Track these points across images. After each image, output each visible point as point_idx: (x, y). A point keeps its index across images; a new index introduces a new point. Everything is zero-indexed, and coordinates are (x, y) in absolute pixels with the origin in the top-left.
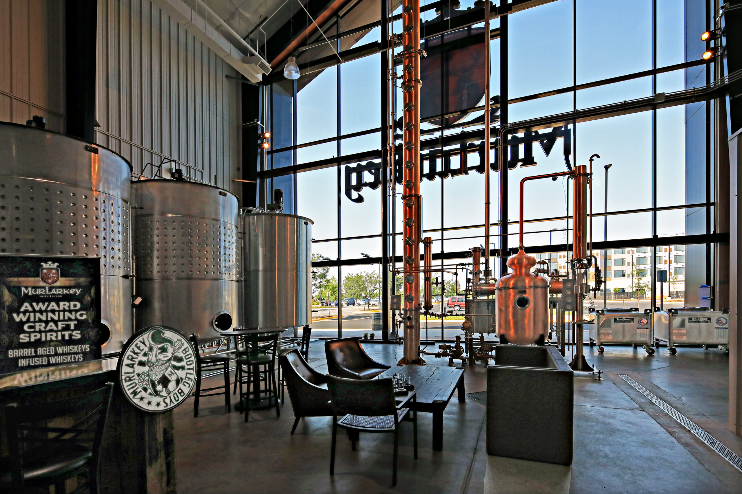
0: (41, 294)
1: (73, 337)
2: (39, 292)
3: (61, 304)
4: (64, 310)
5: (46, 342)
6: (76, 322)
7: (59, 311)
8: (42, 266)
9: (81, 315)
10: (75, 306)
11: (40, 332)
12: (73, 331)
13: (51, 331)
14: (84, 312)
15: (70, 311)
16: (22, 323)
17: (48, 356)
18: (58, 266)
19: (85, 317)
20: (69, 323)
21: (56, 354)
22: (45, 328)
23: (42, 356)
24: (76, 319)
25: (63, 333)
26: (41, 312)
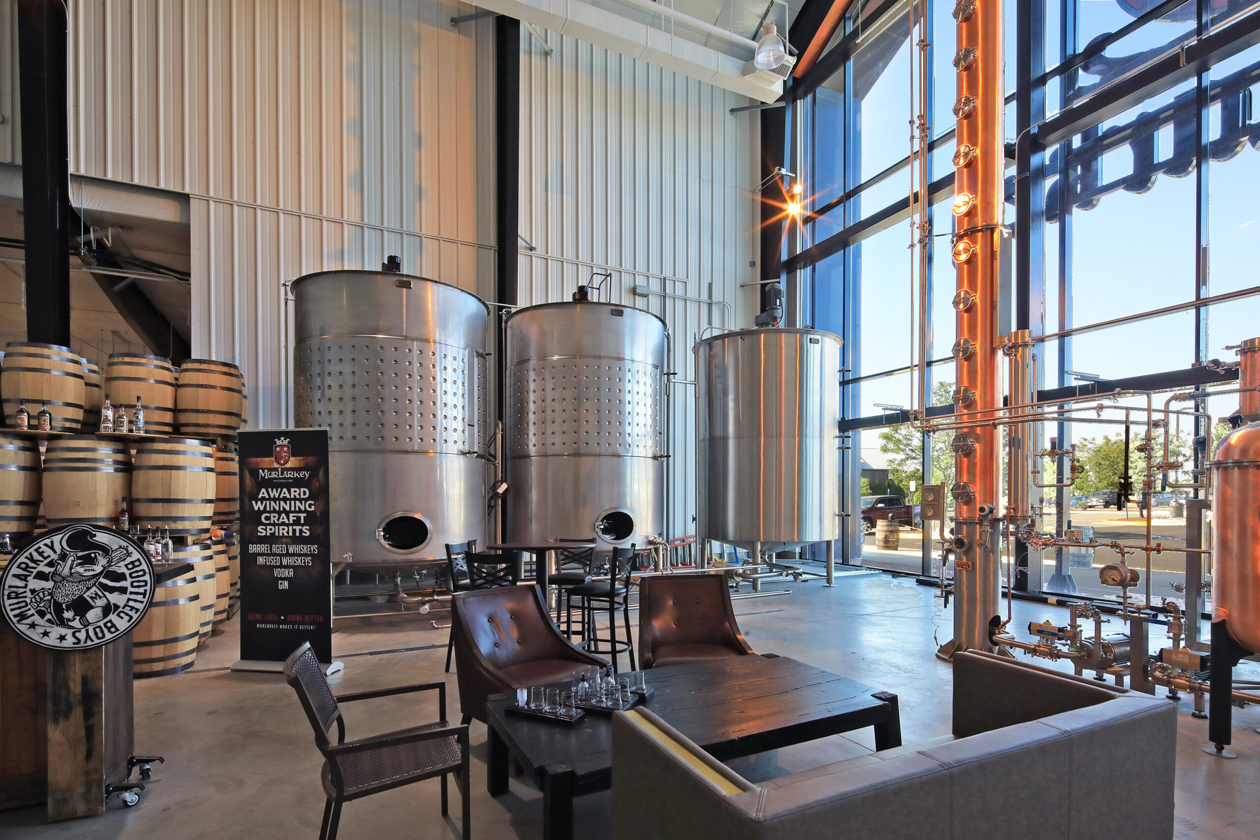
0: (275, 478)
1: (304, 534)
2: (274, 475)
3: (292, 490)
4: (295, 499)
5: (279, 536)
6: (305, 515)
7: (290, 500)
8: (275, 443)
9: (310, 506)
10: (305, 493)
11: (274, 524)
12: (303, 525)
13: (283, 524)
14: (313, 502)
15: (300, 500)
16: (260, 513)
17: (281, 555)
18: (289, 442)
19: (313, 508)
20: (299, 515)
21: (288, 554)
22: (278, 520)
23: (276, 555)
24: (306, 511)
25: (294, 527)
26: (275, 500)
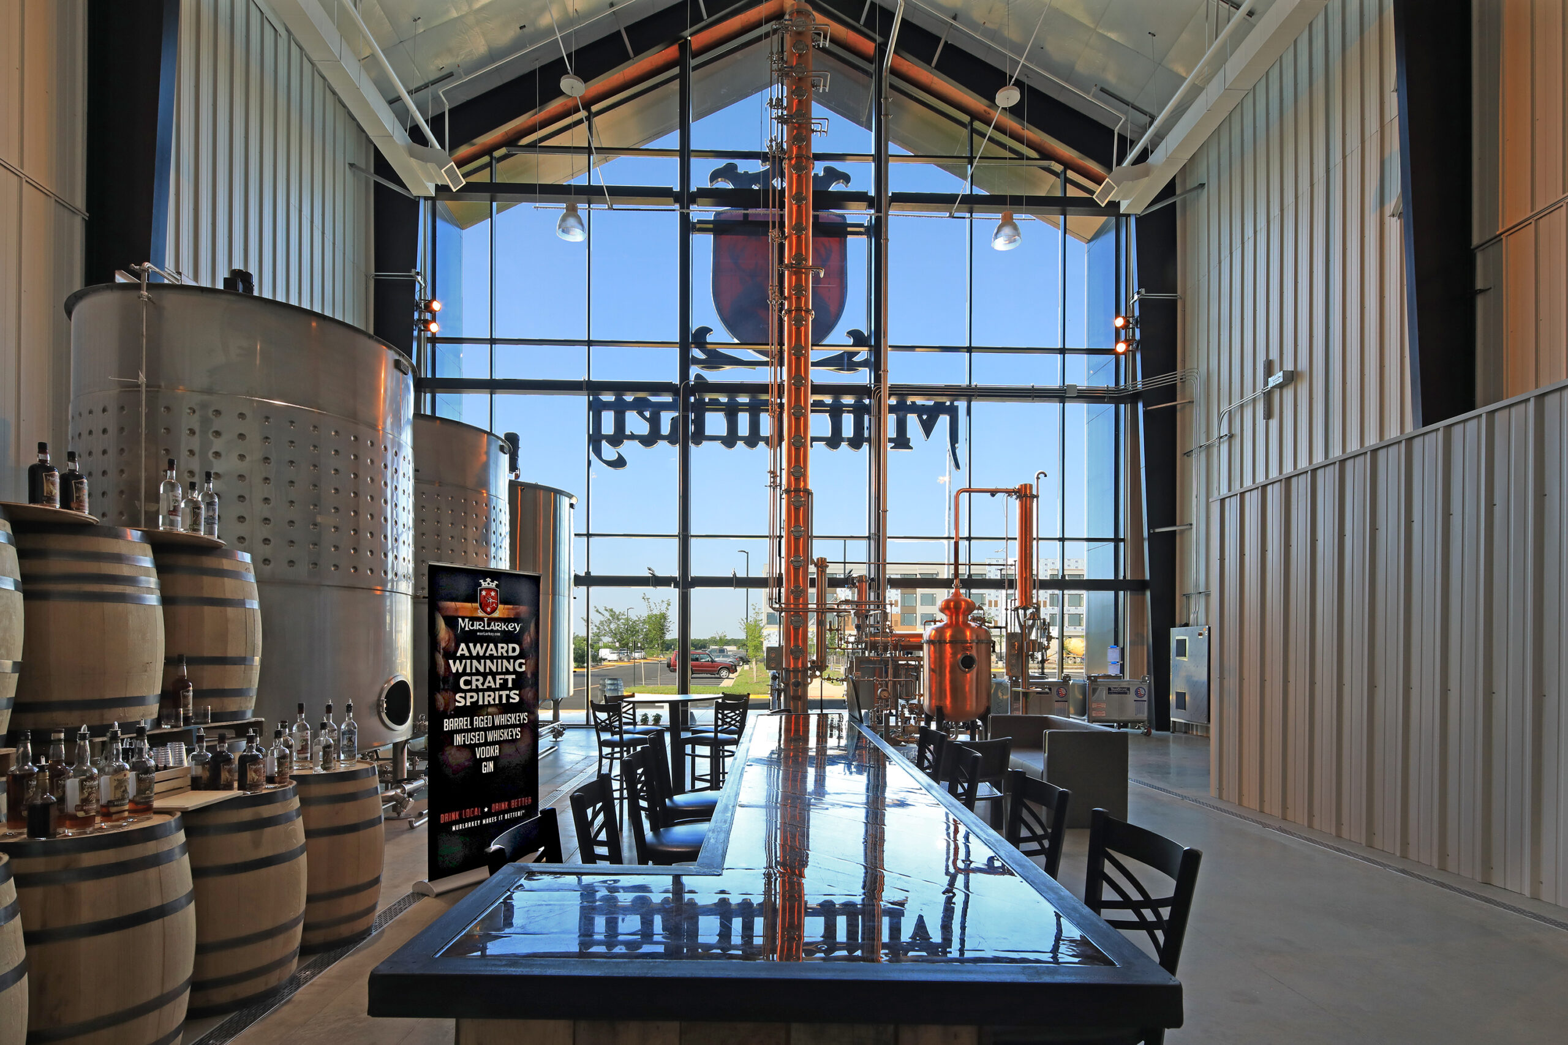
0: (479, 630)
1: (511, 701)
2: (477, 626)
3: (500, 645)
4: (502, 657)
5: (483, 706)
6: (514, 676)
7: (497, 658)
8: (480, 585)
9: (520, 665)
10: (514, 650)
11: (477, 690)
12: (510, 689)
13: (489, 689)
14: (523, 661)
15: (508, 658)
16: (458, 675)
17: (485, 729)
18: (497, 586)
19: (524, 668)
20: (507, 677)
21: (494, 728)
22: (483, 684)
23: (479, 729)
24: (515, 672)
25: (501, 693)
26: (478, 658)
